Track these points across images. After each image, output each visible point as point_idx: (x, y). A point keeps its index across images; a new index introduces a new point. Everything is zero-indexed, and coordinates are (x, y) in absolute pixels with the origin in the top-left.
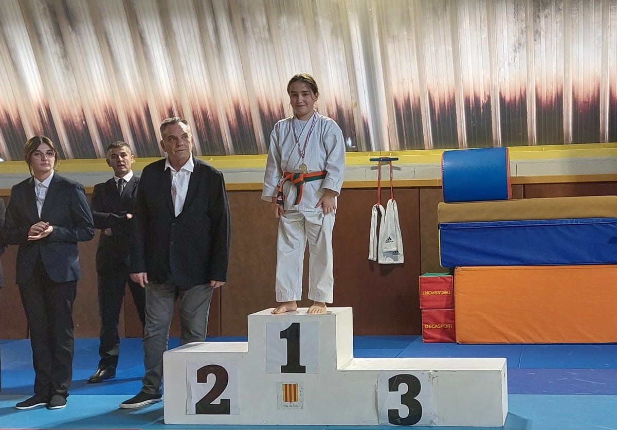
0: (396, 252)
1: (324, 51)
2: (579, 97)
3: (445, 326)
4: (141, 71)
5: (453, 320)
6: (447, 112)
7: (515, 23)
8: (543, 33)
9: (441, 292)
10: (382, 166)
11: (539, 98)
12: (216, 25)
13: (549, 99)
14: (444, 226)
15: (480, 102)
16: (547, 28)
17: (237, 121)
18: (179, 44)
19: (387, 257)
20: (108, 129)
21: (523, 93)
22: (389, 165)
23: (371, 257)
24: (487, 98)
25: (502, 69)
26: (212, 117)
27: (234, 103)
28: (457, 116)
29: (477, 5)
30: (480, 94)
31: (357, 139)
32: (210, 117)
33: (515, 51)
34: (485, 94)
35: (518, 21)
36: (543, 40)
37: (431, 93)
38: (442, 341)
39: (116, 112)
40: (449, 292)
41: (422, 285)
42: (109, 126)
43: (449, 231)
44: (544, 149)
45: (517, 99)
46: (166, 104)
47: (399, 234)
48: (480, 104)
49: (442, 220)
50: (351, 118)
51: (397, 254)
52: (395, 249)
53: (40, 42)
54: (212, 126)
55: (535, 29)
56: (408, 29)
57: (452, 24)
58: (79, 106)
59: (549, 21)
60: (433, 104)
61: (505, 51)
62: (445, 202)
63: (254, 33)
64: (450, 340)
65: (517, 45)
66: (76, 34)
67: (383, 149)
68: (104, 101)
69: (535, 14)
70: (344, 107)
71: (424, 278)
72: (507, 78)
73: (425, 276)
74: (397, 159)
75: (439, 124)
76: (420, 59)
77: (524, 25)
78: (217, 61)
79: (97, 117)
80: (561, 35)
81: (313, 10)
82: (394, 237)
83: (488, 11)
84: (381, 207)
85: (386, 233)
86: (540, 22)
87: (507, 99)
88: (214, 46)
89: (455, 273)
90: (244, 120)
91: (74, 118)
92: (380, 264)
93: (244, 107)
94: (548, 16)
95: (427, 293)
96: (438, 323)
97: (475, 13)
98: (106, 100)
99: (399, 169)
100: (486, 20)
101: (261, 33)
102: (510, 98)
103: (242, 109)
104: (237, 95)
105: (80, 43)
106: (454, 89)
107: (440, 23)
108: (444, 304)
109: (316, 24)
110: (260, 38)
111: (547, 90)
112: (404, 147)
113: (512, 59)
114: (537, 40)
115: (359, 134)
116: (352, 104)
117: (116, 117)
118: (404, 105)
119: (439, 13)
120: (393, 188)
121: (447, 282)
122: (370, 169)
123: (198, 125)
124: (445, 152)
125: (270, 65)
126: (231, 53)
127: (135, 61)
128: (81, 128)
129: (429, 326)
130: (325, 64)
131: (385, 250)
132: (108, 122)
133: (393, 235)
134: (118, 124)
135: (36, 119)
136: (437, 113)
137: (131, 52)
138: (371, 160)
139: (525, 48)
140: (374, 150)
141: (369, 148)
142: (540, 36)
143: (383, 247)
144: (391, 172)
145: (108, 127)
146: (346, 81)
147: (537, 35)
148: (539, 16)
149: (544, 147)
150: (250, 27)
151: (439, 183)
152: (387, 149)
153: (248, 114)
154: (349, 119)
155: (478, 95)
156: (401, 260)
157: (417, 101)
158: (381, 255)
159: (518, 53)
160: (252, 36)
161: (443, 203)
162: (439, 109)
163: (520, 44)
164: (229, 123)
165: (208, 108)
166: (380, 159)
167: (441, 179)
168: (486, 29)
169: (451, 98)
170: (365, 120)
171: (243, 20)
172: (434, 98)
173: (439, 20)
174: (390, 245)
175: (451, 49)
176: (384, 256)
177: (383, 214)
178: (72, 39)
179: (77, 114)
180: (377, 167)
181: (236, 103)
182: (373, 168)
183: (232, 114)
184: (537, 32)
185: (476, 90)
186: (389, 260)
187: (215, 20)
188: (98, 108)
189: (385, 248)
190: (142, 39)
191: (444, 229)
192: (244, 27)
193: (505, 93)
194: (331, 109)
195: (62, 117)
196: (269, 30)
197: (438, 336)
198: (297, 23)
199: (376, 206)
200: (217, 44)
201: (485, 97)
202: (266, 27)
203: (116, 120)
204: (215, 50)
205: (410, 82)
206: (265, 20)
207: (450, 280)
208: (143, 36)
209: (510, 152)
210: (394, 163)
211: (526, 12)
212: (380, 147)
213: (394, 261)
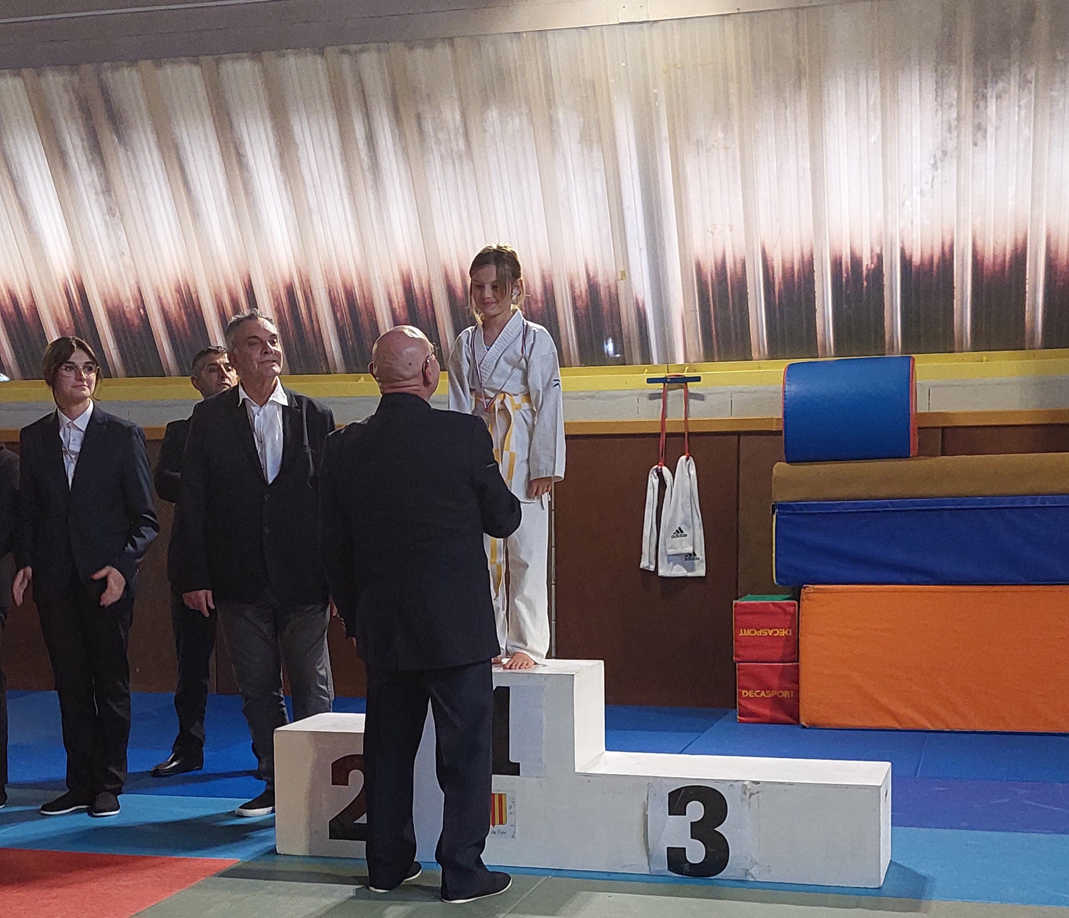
0: (691, 556)
1: (567, 175)
2: (1059, 256)
3: (781, 694)
4: (238, 217)
5: (794, 682)
6: (796, 287)
7: (937, 110)
8: (991, 130)
9: (776, 632)
10: (670, 393)
11: (979, 258)
12: (370, 129)
13: (999, 261)
14: (784, 508)
15: (861, 267)
16: (999, 118)
17: (406, 307)
18: (304, 163)
19: (674, 565)
20: (183, 324)
21: (947, 249)
22: (683, 390)
23: (644, 564)
24: (875, 260)
25: (908, 203)
26: (362, 302)
27: (403, 276)
28: (816, 295)
29: (862, 77)
30: (862, 250)
31: (625, 340)
32: (359, 302)
33: (935, 166)
34: (872, 251)
35: (942, 106)
36: (990, 142)
37: (767, 250)
38: (773, 722)
39: (196, 292)
40: (788, 632)
41: (738, 618)
42: (185, 318)
43: (792, 517)
44: (985, 358)
45: (936, 260)
46: (282, 276)
47: (698, 521)
48: (862, 271)
49: (779, 497)
50: (614, 301)
51: (694, 559)
52: (689, 550)
53: (65, 165)
54: (364, 318)
55: (976, 123)
56: (727, 128)
57: (812, 116)
58: (133, 282)
59: (1005, 103)
60: (771, 272)
61: (915, 167)
62: (788, 462)
63: (438, 142)
64: (790, 720)
65: (939, 154)
66: (126, 150)
67: (673, 360)
68: (176, 273)
69: (976, 91)
70: (601, 280)
71: (742, 605)
72: (917, 220)
73: (745, 602)
74: (698, 379)
75: (782, 311)
76: (748, 185)
77: (954, 115)
78: (371, 196)
79: (164, 301)
80: (1027, 132)
81: (547, 94)
82: (689, 527)
83: (883, 89)
84: (666, 471)
85: (673, 521)
86: (986, 107)
87: (916, 260)
88: (366, 167)
89: (803, 596)
90: (420, 305)
91: (126, 304)
92: (662, 577)
93: (420, 283)
94: (1003, 95)
95: (748, 633)
96: (768, 688)
97: (857, 93)
98: (179, 272)
99: (700, 397)
100: (879, 107)
101: (450, 142)
102: (922, 258)
103: (416, 285)
104: (408, 262)
105: (133, 165)
106: (811, 241)
107: (788, 114)
108: (779, 654)
109: (552, 121)
110: (449, 149)
111: (996, 243)
112: (712, 357)
113: (927, 182)
114: (979, 143)
115: (629, 332)
116: (617, 274)
117: (195, 302)
118: (714, 275)
119: (788, 95)
120: (689, 433)
121: (786, 613)
122: (646, 399)
123: (339, 315)
124: (790, 365)
125: (467, 205)
126: (397, 181)
127: (229, 199)
128: (137, 321)
129: (750, 694)
130: (568, 199)
131: (671, 552)
132: (182, 310)
133: (685, 523)
134: (199, 315)
135: (62, 306)
136: (777, 289)
137: (221, 179)
138: (650, 381)
139: (955, 160)
140: (655, 362)
141: (646, 359)
142: (985, 137)
143: (668, 546)
144: (686, 403)
145: (183, 319)
146: (607, 229)
147: (980, 134)
148: (984, 97)
149: (984, 355)
150: (431, 130)
151: (777, 424)
152: (680, 360)
153: (426, 296)
154: (611, 304)
155: (858, 254)
156: (701, 571)
157: (739, 266)
158: (663, 561)
159: (939, 170)
160: (434, 147)
161: (785, 464)
162: (782, 281)
163: (945, 153)
164: (393, 311)
165: (356, 283)
166: (665, 378)
167: (781, 417)
168: (879, 123)
169: (806, 260)
170: (641, 305)
171: (419, 117)
172: (772, 260)
173: (786, 107)
174: (681, 542)
175: (809, 164)
176: (669, 562)
177: (668, 484)
178: (118, 158)
179: (129, 295)
180: (660, 394)
181: (405, 275)
182: (653, 397)
183: (399, 295)
184: (979, 128)
185: (854, 246)
186: (679, 570)
187: (368, 118)
188: (166, 286)
189: (671, 548)
190: (240, 156)
191: (783, 514)
192: (421, 131)
193: (912, 249)
194: (576, 284)
195: (105, 302)
196: (466, 136)
197: (767, 712)
198: (517, 121)
199: (657, 469)
200: (372, 164)
201: (872, 257)
202: (461, 131)
203: (197, 308)
204: (368, 175)
205: (727, 230)
206: (458, 117)
207: (791, 609)
208: (241, 151)
209: (917, 365)
210: (692, 387)
211: (959, 88)
212: (667, 356)
213: (688, 571)
